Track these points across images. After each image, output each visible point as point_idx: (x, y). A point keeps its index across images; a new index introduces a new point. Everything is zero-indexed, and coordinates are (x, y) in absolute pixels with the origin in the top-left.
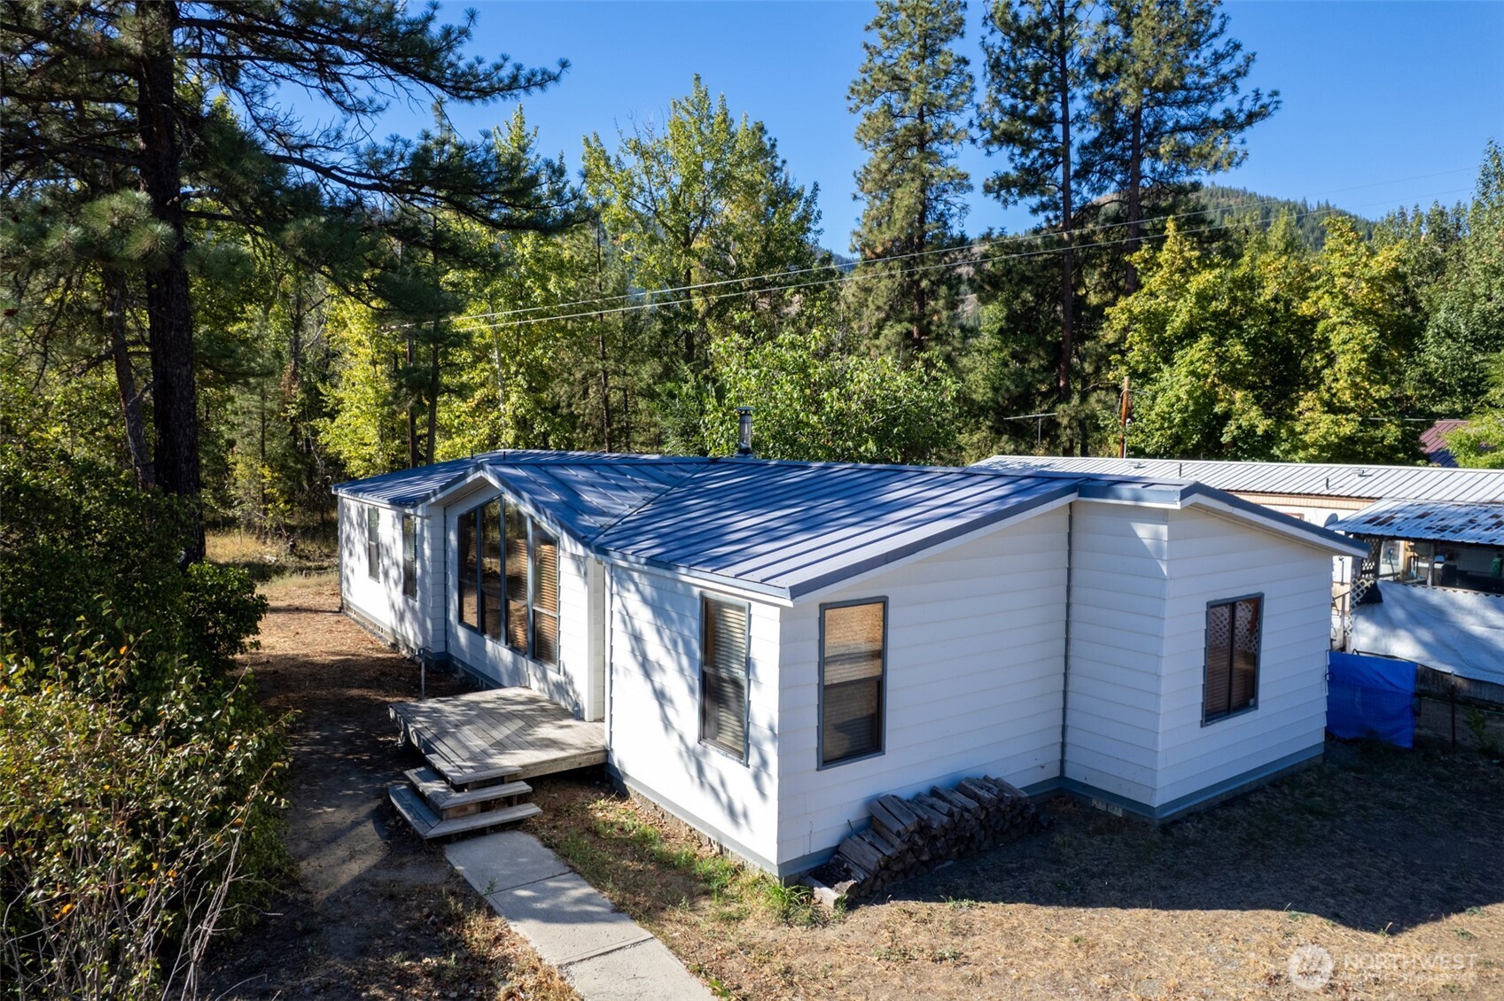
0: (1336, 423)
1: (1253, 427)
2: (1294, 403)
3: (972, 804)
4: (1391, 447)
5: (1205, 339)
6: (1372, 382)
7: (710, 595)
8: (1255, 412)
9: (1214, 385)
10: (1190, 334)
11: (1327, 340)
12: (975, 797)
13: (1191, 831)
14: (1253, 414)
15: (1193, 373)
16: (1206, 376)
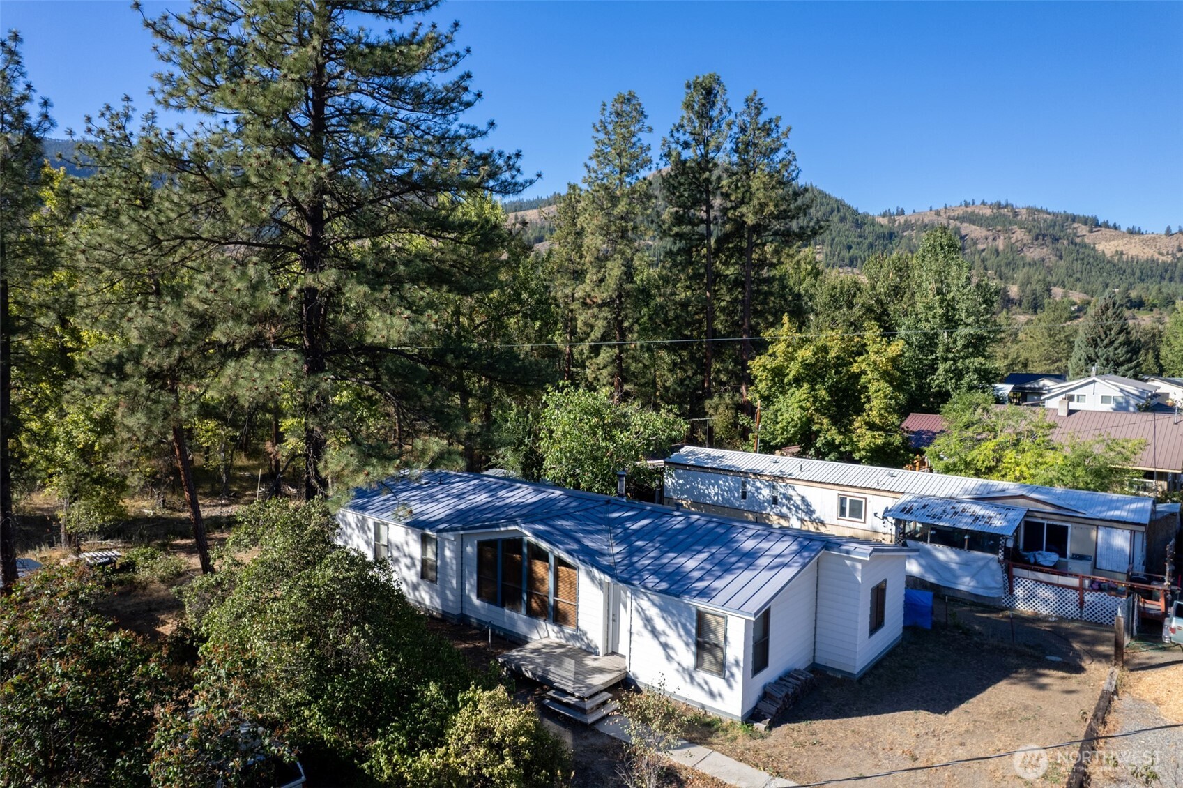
0: (874, 437)
1: (834, 440)
2: (851, 423)
3: (799, 683)
4: (897, 446)
5: (806, 386)
6: (889, 413)
7: (701, 609)
8: (834, 431)
9: (812, 415)
10: (798, 381)
11: (866, 388)
12: (797, 679)
13: (868, 681)
14: (833, 432)
15: (801, 407)
16: (808, 409)
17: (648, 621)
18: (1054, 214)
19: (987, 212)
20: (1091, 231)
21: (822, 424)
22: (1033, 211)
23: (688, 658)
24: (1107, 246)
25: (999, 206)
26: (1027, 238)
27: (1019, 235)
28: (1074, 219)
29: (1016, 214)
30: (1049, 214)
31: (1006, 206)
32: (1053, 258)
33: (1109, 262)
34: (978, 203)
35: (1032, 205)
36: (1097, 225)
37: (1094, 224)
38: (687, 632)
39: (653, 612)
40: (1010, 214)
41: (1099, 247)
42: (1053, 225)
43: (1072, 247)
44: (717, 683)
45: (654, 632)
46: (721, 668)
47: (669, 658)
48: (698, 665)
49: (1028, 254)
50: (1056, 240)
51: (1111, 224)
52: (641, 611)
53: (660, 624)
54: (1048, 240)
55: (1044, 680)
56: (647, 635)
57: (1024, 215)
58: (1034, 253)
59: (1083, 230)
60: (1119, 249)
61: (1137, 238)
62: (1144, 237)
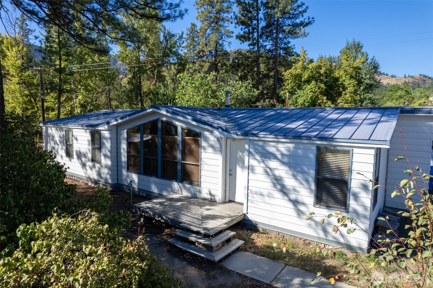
2: (337, 100)
5: (313, 82)
6: (355, 95)
8: (329, 103)
11: (343, 84)
15: (312, 91)
16: (316, 92)
21: (323, 100)
36: (381, 74)
41: (382, 81)
51: (385, 73)
60: (388, 82)
61: (394, 78)
62: (397, 78)
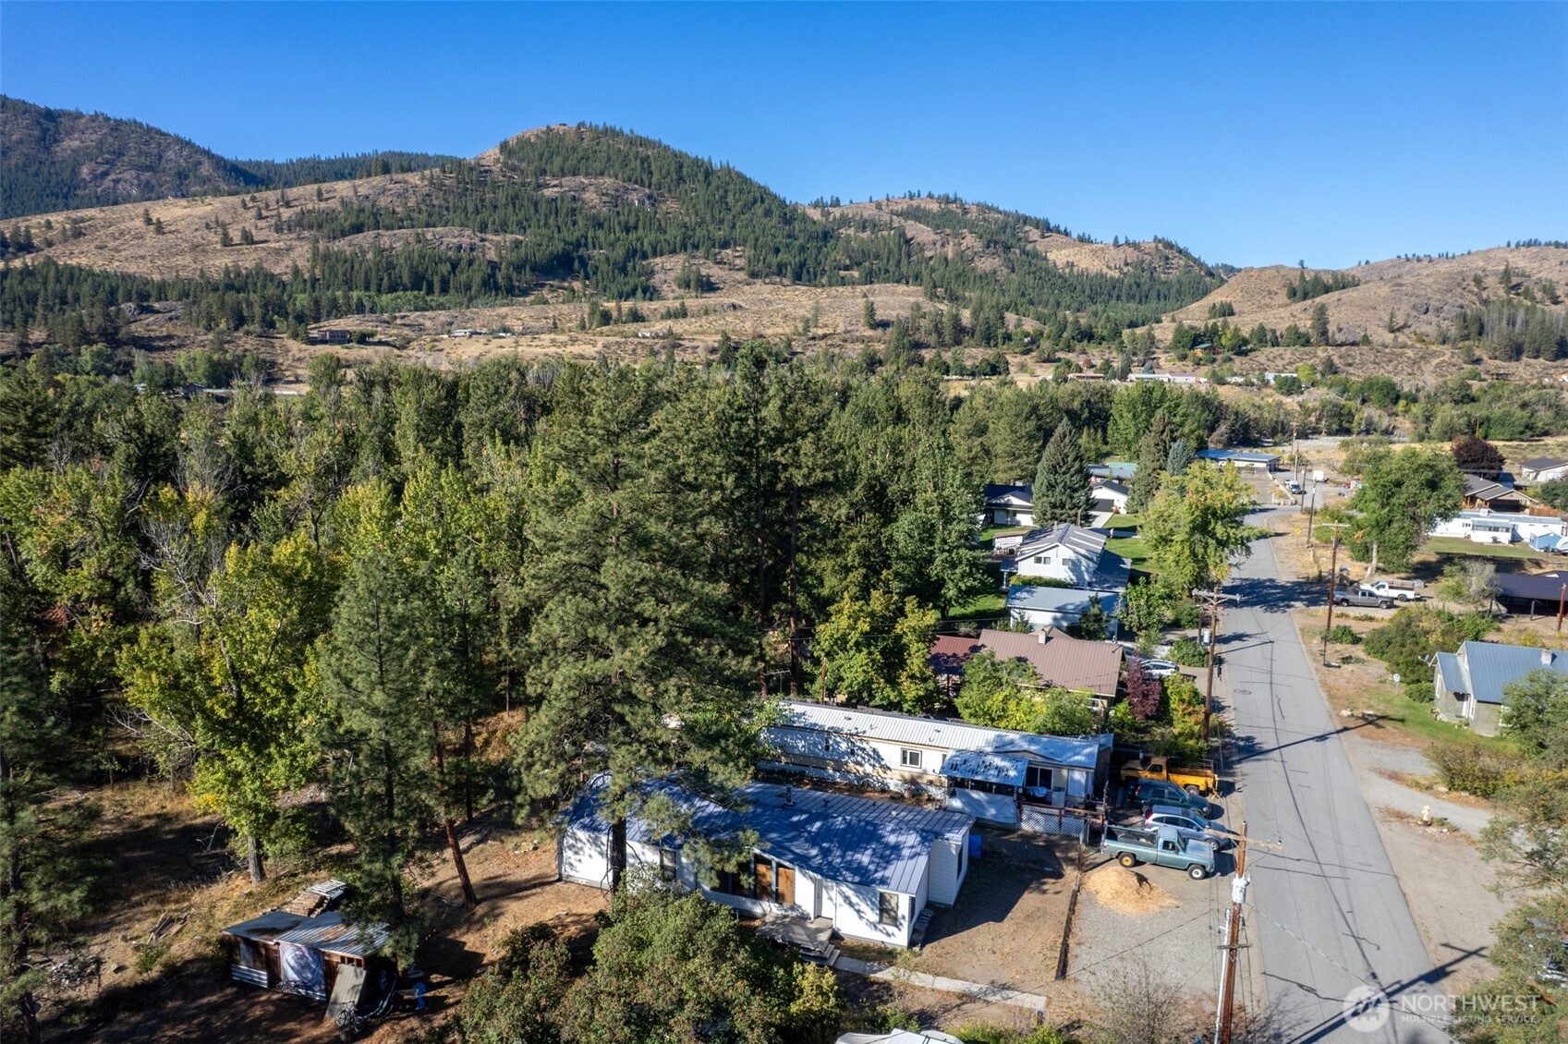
2: (899, 678)
5: (865, 651)
7: (881, 891)
9: (871, 676)
10: (858, 647)
11: (908, 647)
16: (869, 671)
17: (847, 899)
18: (1006, 214)
19: (934, 207)
20: (1043, 237)
21: (879, 684)
22: (984, 208)
23: (874, 917)
24: (1059, 256)
25: (947, 200)
26: (978, 246)
27: (970, 240)
28: (1026, 220)
29: (965, 212)
30: (1000, 213)
31: (955, 201)
32: (1006, 271)
33: (1060, 276)
34: (924, 195)
35: (982, 201)
36: (1049, 229)
37: (1046, 228)
38: (873, 903)
39: (850, 893)
40: (959, 211)
41: (1051, 256)
42: (1004, 228)
43: (1024, 257)
44: (891, 929)
45: (851, 904)
46: (895, 921)
47: (861, 917)
48: (881, 921)
49: (979, 264)
50: (1007, 248)
51: (1062, 229)
52: (842, 893)
53: (854, 899)
54: (1000, 249)
55: (1045, 887)
56: (847, 907)
57: (973, 214)
58: (985, 264)
59: (1034, 234)
60: (1070, 260)
61: (1087, 247)
62: (1094, 246)
